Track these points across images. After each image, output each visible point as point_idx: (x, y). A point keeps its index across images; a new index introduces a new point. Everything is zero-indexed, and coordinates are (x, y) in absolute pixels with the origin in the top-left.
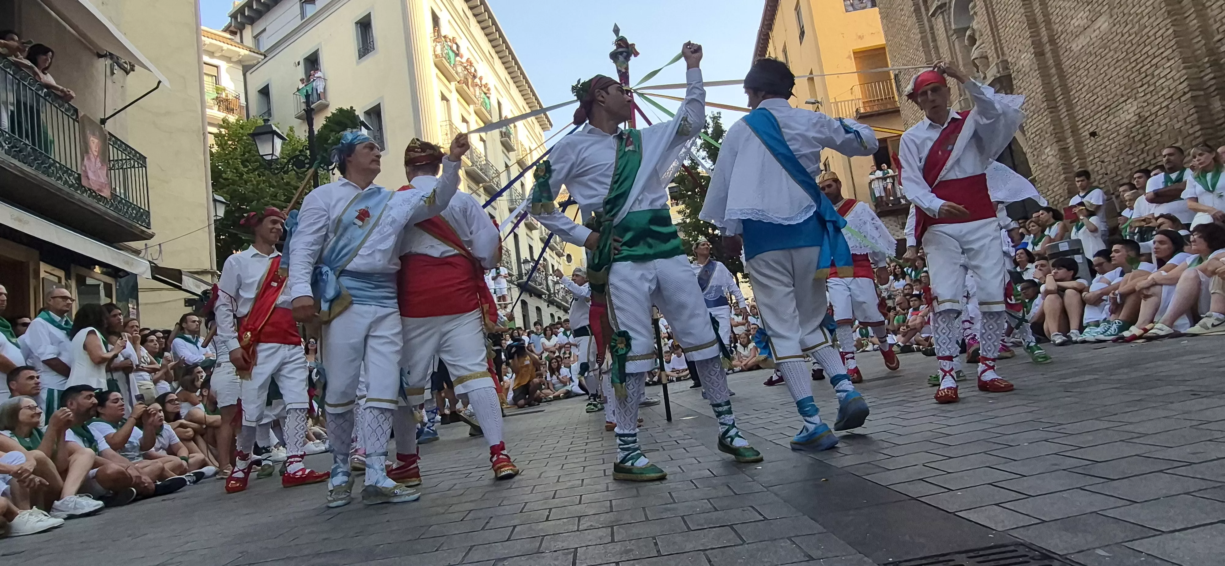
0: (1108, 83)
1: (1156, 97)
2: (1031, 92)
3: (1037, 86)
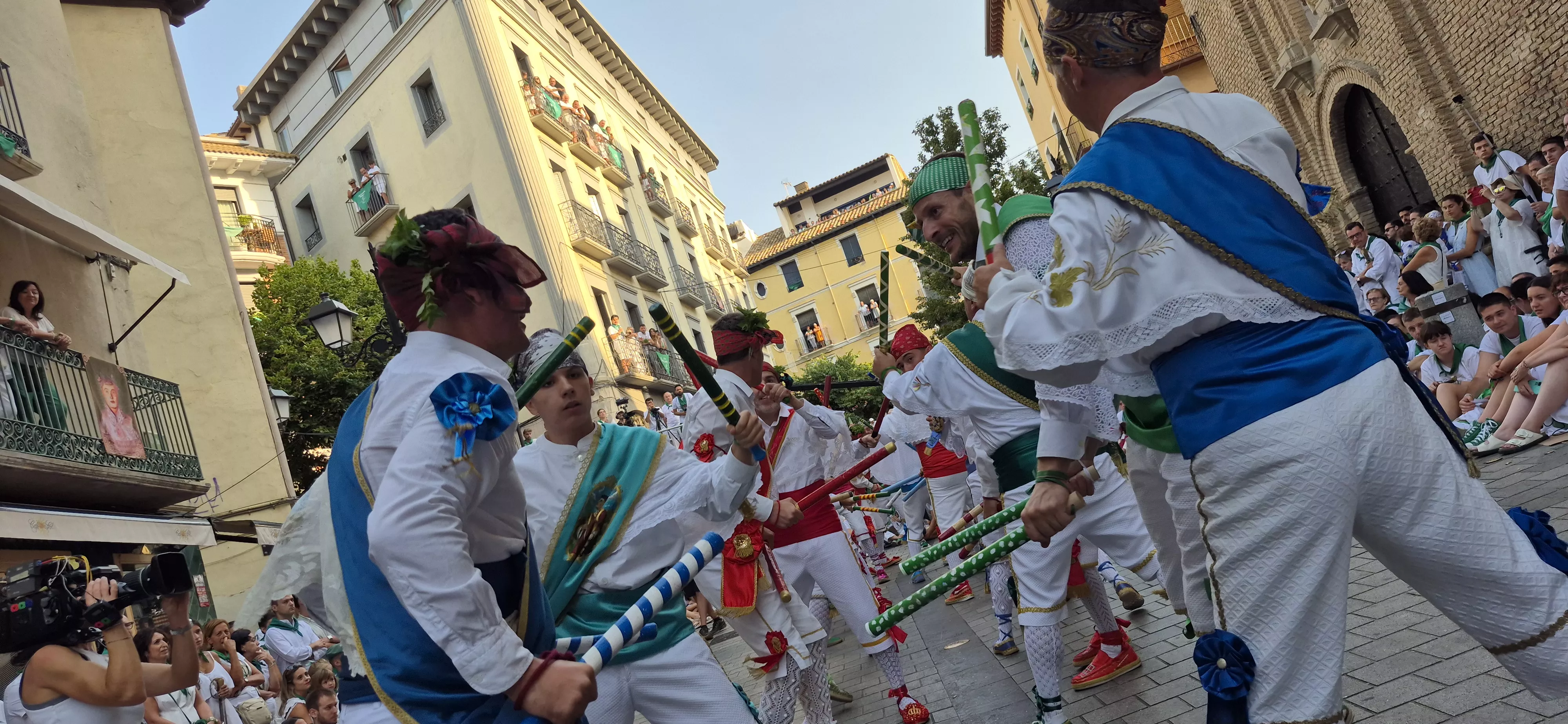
0: (1484, 10)
1: (1551, 30)
2: (1381, 32)
3: (1387, 24)
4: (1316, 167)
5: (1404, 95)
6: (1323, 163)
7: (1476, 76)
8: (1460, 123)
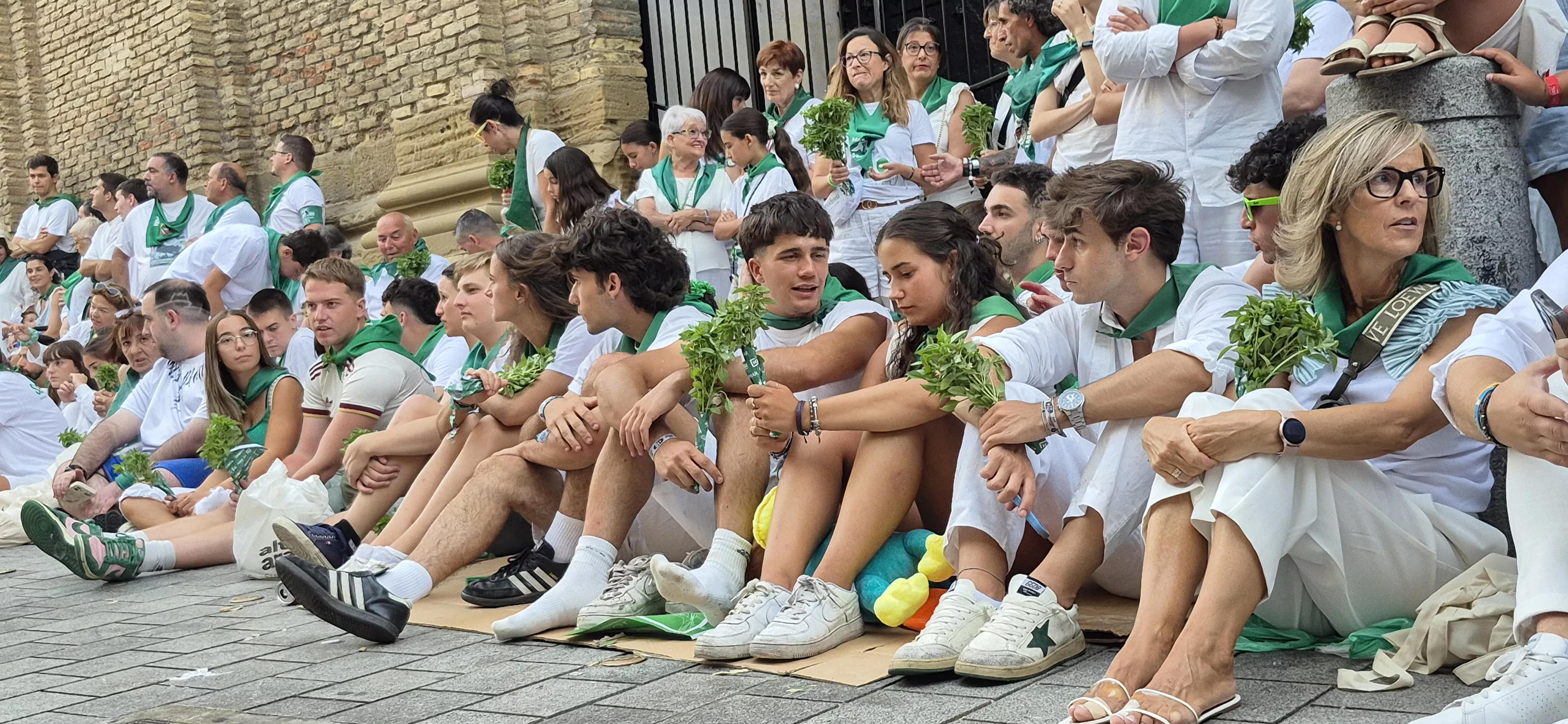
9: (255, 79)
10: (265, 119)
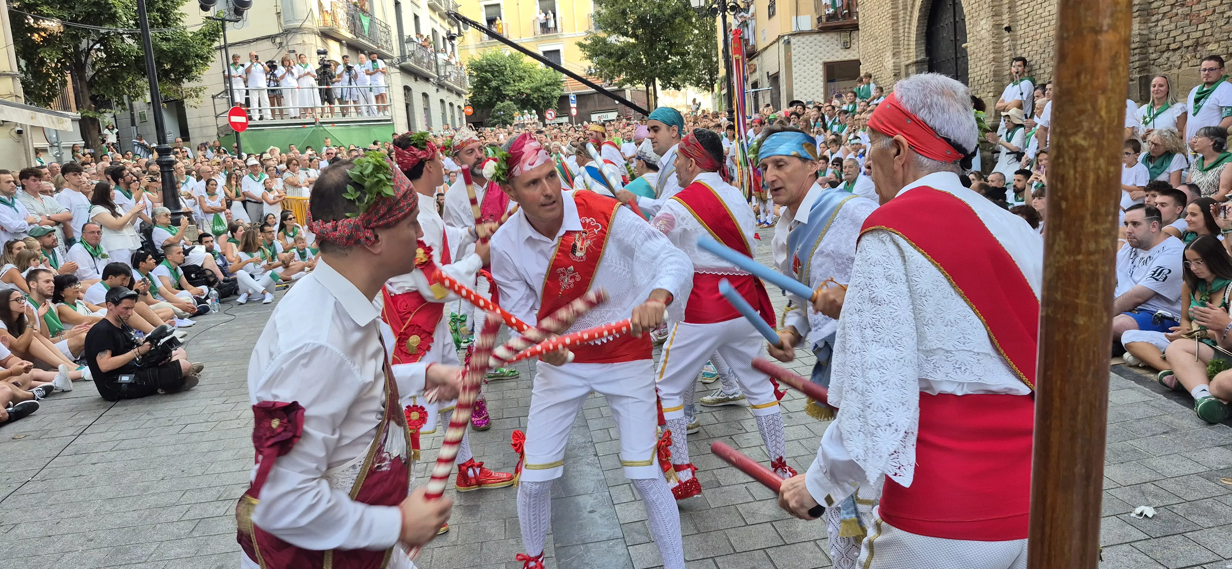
4: (901, 31)
5: (977, 5)
6: (906, 30)
7: (1028, 10)
8: (1005, 40)
9: (1154, 18)
10: (1158, 43)
